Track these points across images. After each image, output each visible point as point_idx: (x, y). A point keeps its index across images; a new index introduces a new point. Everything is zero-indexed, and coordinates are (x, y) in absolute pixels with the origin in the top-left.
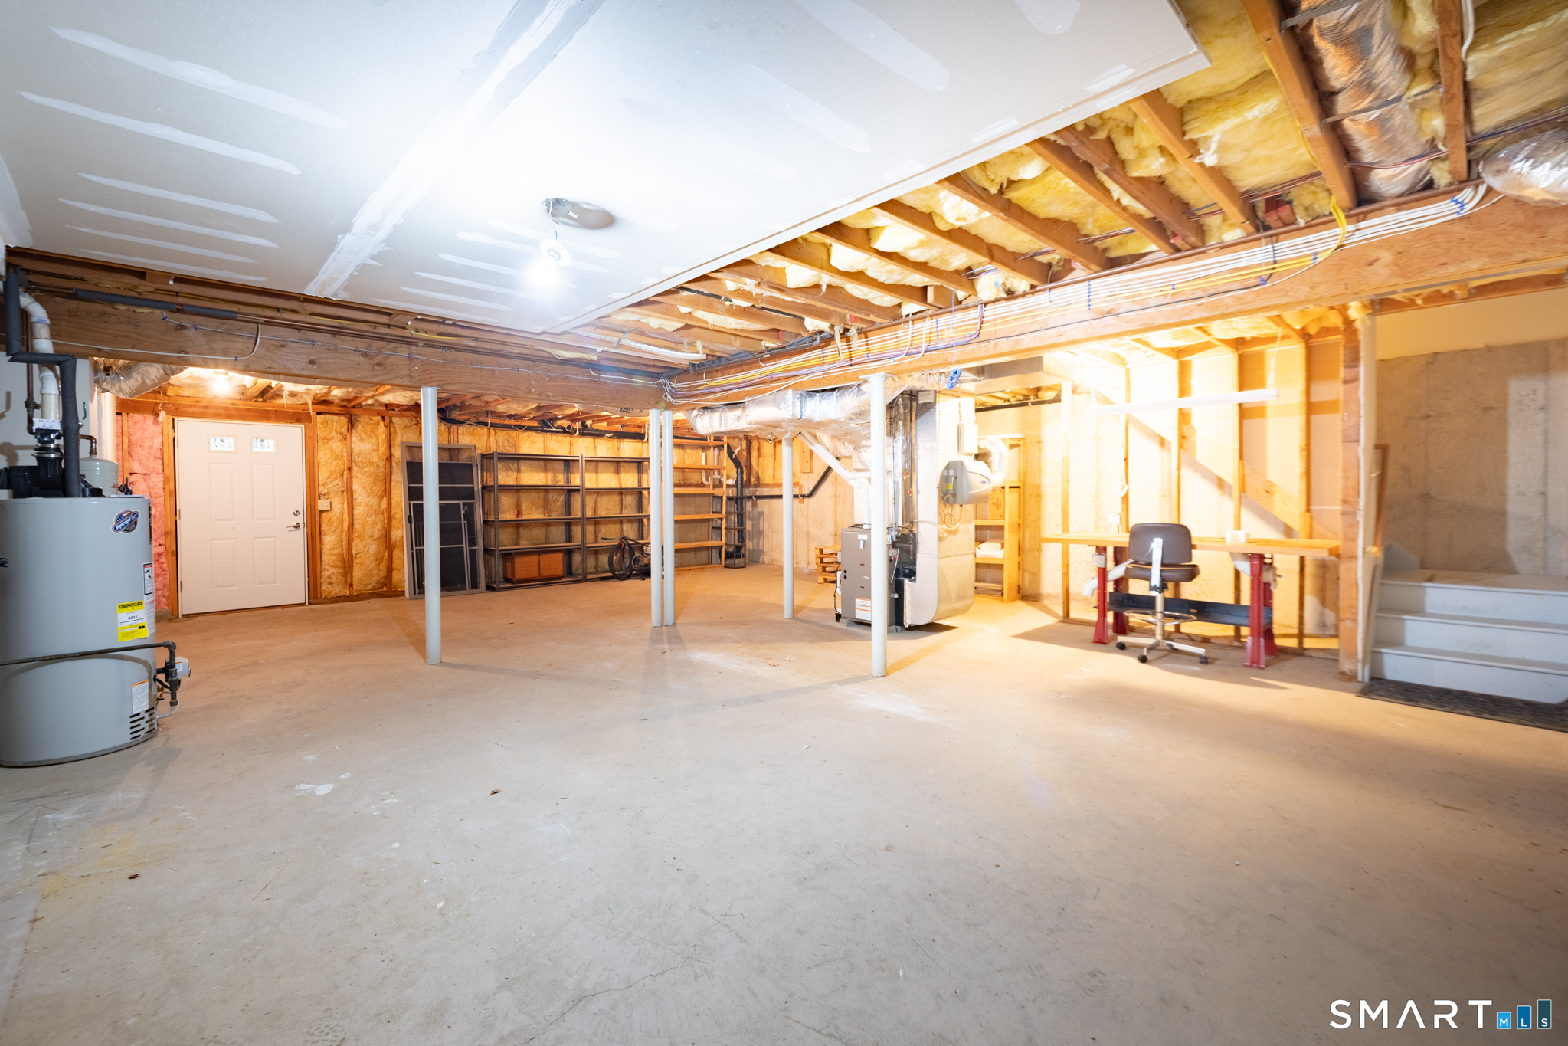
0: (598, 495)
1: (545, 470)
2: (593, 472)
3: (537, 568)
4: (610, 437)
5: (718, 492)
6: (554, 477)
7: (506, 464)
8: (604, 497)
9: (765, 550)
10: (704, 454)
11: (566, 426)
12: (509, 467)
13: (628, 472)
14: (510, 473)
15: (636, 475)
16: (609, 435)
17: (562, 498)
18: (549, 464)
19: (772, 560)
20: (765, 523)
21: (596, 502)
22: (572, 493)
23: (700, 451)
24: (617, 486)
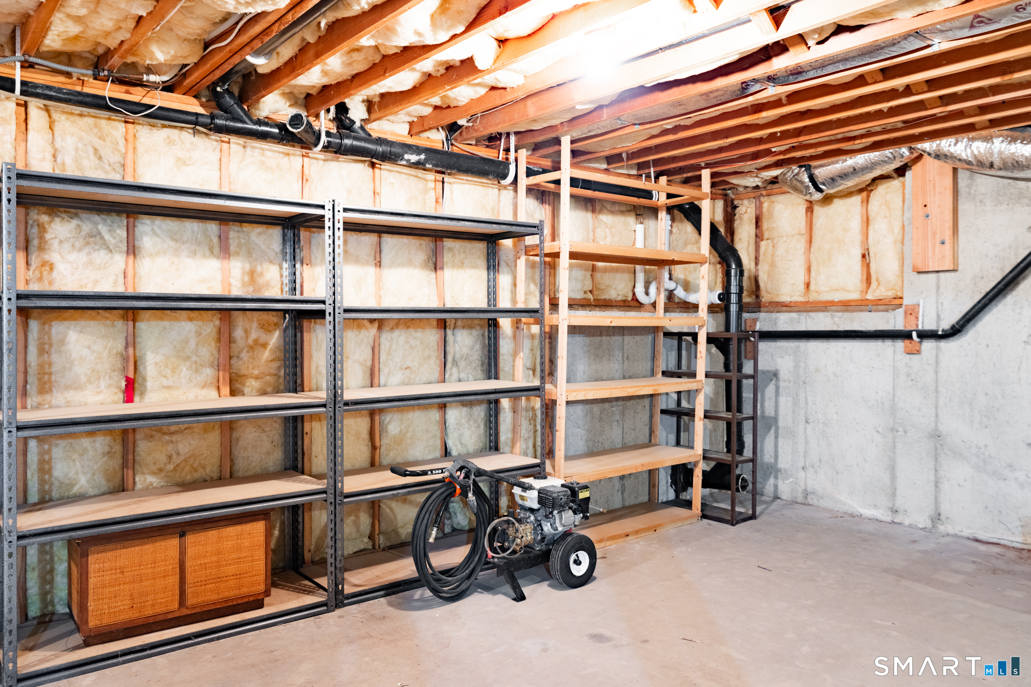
0: (380, 328)
1: (224, 250)
2: (367, 263)
3: (173, 580)
4: (418, 165)
5: (678, 322)
6: (252, 273)
7: (87, 227)
8: (397, 333)
9: (781, 465)
10: (640, 228)
11: (285, 120)
12: (95, 235)
13: (462, 265)
14: (101, 256)
15: (485, 273)
16: (414, 158)
17: (275, 339)
18: (235, 233)
19: (806, 494)
20: (782, 399)
21: (375, 350)
22: (306, 323)
23: (631, 220)
24: (434, 304)
